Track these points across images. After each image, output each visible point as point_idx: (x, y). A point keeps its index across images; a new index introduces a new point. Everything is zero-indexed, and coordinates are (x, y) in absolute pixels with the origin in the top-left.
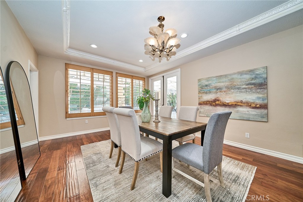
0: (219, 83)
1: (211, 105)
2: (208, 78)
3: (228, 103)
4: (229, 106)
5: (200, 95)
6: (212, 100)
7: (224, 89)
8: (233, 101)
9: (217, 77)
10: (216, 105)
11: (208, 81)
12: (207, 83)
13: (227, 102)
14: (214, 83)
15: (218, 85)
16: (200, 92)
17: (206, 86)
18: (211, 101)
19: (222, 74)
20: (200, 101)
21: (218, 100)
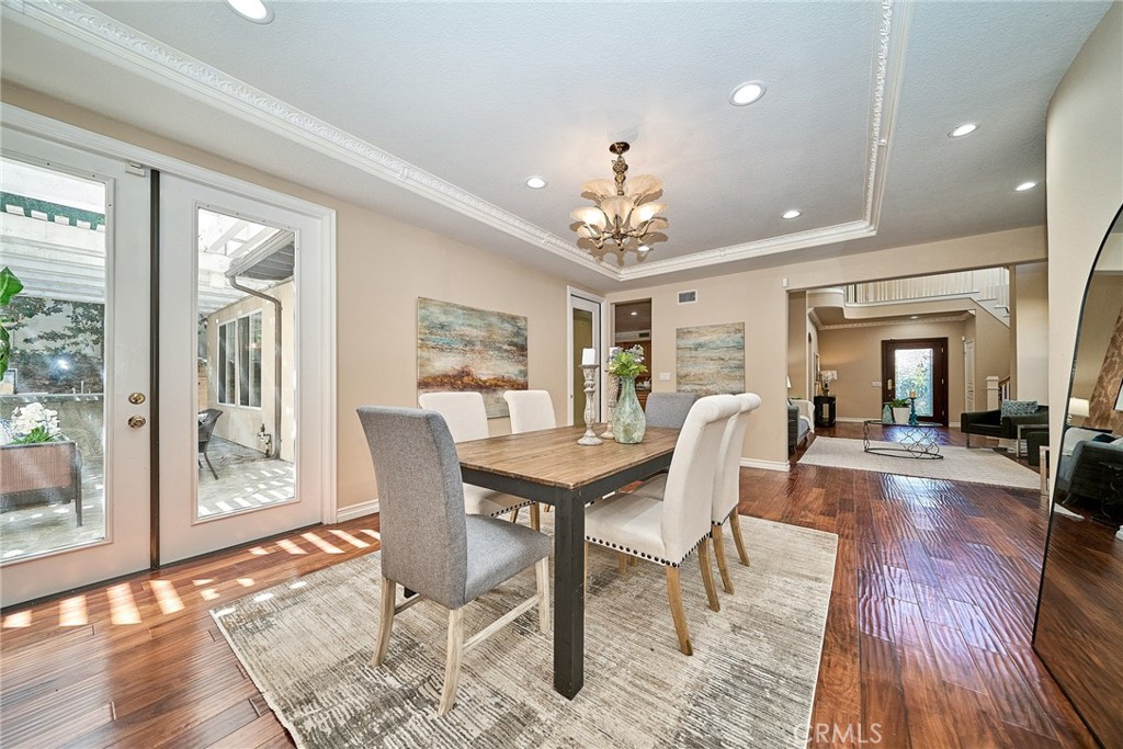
0: (469, 329)
1: (454, 387)
2: (447, 304)
3: (485, 382)
4: (486, 387)
5: (425, 354)
6: (455, 373)
7: (478, 347)
8: (492, 377)
9: (464, 308)
10: (465, 387)
11: (445, 313)
12: (443, 319)
13: (484, 378)
14: (460, 326)
15: (467, 333)
16: (423, 344)
17: (442, 326)
18: (454, 377)
19: (474, 307)
20: (426, 375)
21: (468, 374)
